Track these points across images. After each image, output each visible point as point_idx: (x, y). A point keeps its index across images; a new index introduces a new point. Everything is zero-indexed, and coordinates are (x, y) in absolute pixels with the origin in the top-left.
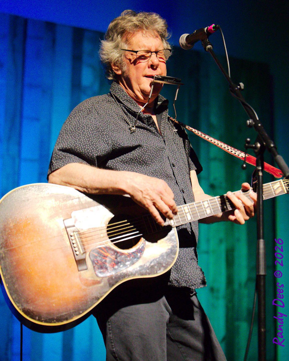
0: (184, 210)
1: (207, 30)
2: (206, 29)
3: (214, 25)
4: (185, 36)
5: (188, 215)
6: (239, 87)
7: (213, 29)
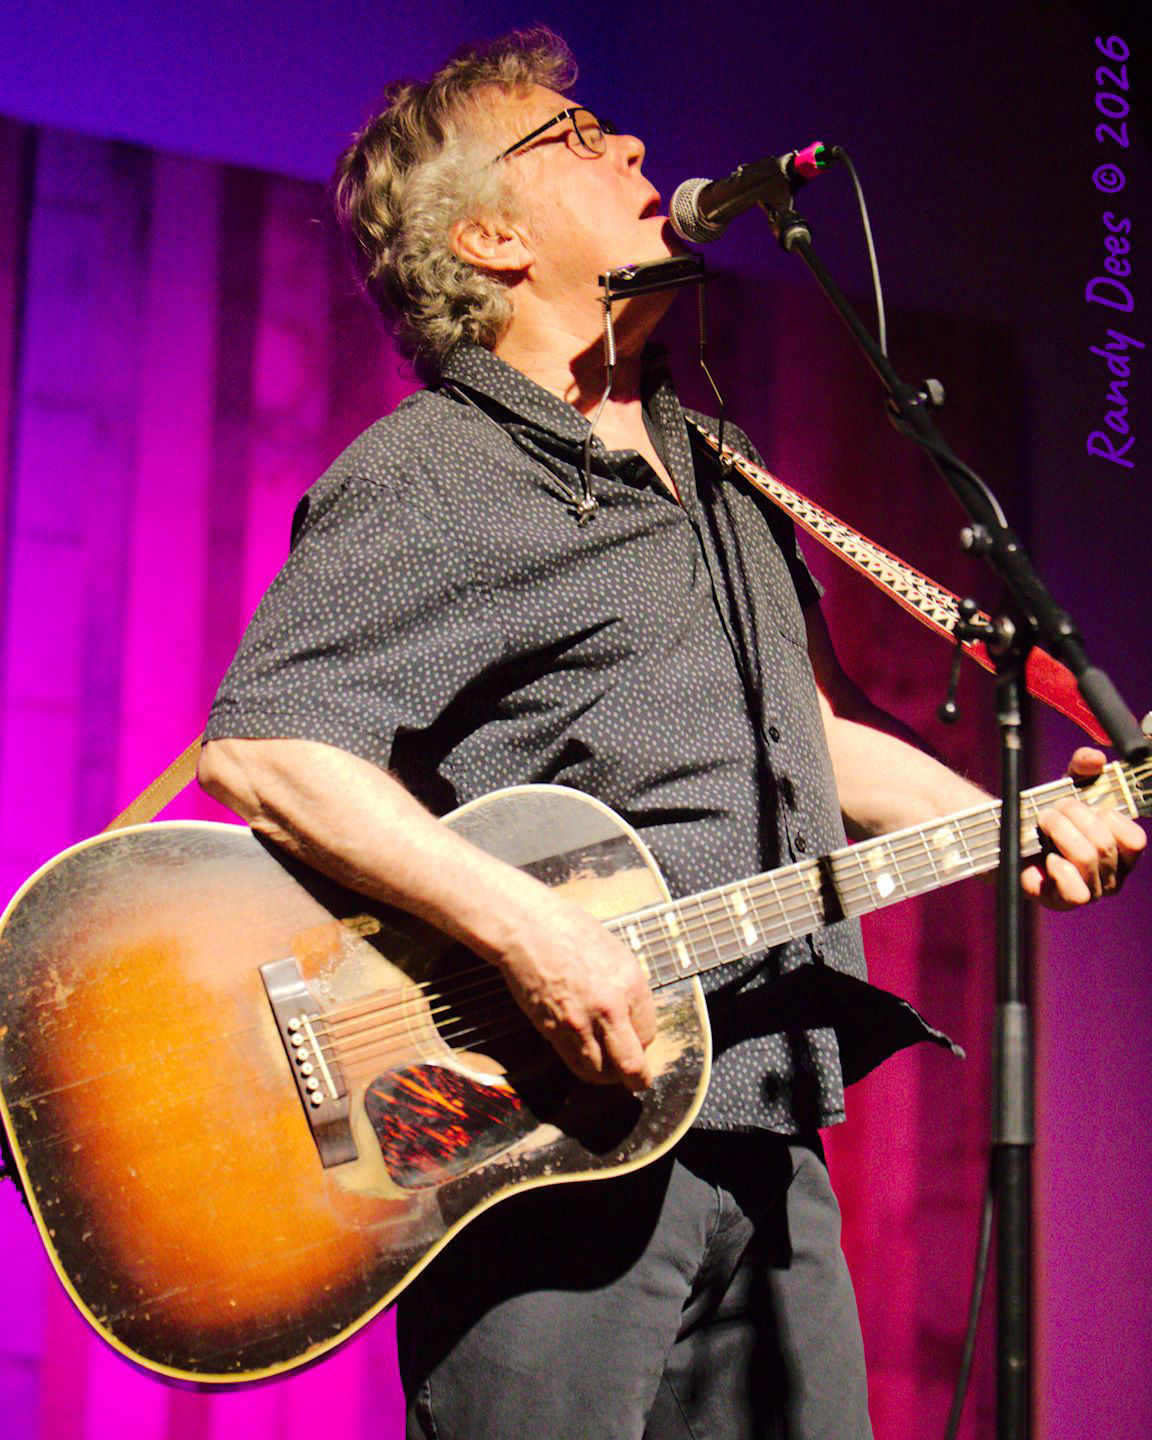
1: (789, 165)
2: (784, 160)
3: (818, 147)
4: (694, 186)
6: (924, 396)
7: (815, 163)
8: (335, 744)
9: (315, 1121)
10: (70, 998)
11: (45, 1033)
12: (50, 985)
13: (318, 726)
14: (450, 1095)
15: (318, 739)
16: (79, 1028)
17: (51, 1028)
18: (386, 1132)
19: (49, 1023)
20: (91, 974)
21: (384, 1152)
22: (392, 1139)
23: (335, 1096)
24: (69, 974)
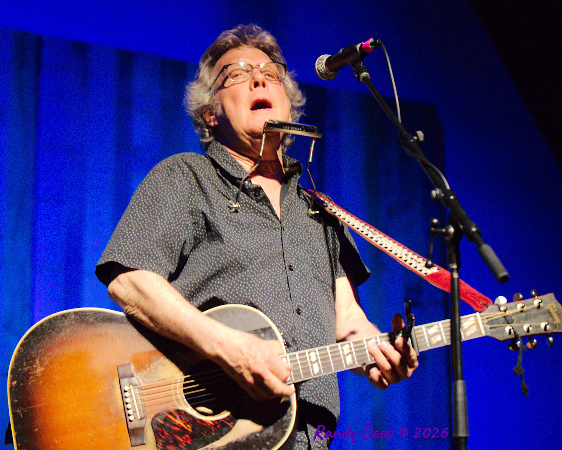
0: (310, 357)
1: (361, 48)
2: (358, 46)
3: (371, 40)
4: (324, 58)
5: (316, 366)
6: (416, 138)
7: (370, 47)
8: (153, 271)
9: (130, 427)
10: (42, 372)
11: (31, 384)
12: (36, 366)
13: (146, 264)
14: (186, 422)
15: (146, 269)
16: (44, 383)
17: (34, 382)
18: (158, 434)
19: (32, 381)
20: (52, 363)
21: (157, 443)
22: (160, 438)
23: (139, 418)
24: (43, 363)
